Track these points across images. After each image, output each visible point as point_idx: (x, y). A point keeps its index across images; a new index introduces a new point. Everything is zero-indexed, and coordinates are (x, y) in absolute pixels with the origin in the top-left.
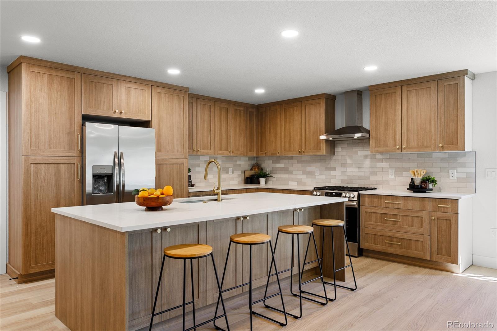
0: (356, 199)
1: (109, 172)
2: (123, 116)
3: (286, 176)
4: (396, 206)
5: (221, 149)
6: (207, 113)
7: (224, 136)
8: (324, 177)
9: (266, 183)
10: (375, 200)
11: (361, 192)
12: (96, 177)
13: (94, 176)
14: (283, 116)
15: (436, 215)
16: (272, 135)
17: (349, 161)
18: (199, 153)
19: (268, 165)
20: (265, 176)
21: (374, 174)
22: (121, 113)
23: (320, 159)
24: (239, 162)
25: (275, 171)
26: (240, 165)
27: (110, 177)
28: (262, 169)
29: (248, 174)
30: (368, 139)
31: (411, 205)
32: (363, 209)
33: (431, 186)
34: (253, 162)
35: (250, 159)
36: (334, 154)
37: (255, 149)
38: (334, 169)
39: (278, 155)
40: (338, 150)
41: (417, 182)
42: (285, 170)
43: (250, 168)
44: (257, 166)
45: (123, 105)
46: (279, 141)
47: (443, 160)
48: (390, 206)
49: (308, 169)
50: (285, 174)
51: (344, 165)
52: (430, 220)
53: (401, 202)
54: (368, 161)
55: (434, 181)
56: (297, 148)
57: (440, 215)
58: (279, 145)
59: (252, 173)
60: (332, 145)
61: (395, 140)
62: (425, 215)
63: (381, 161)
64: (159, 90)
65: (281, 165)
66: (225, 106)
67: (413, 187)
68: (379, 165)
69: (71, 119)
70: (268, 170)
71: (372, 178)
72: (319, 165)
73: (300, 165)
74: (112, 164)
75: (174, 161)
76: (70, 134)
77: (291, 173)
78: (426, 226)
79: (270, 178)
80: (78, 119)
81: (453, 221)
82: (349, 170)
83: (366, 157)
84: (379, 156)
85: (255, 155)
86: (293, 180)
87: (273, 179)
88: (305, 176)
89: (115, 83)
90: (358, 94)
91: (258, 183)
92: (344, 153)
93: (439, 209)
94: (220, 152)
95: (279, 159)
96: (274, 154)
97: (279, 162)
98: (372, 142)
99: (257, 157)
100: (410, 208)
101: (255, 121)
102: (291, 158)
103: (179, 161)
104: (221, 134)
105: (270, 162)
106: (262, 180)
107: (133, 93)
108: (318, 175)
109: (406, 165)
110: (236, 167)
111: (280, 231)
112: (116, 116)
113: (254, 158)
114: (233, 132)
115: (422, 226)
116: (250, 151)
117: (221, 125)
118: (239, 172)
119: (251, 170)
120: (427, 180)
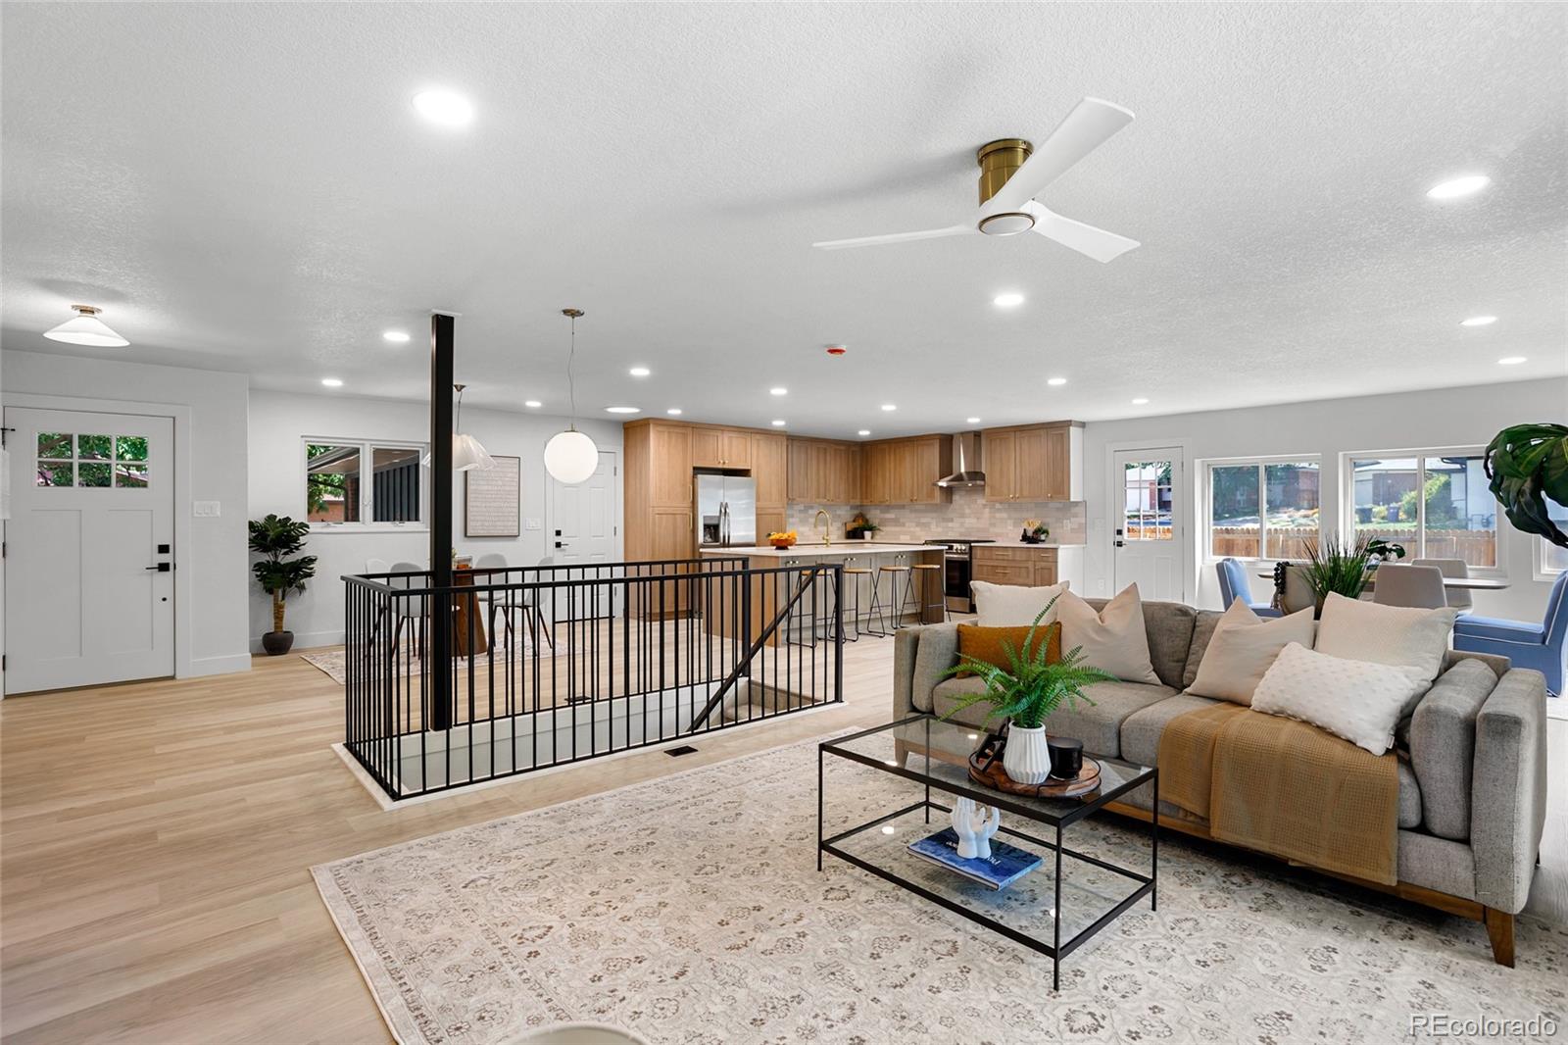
0: (967, 551)
1: (714, 522)
2: (726, 466)
3: (897, 529)
4: (1006, 558)
5: (818, 497)
6: (803, 456)
7: (822, 481)
8: (940, 530)
9: (872, 538)
10: (986, 552)
11: (973, 544)
12: (707, 527)
13: (705, 525)
14: (892, 458)
15: (1040, 564)
16: (880, 479)
17: (967, 511)
18: (795, 502)
19: (874, 516)
20: (871, 529)
21: (993, 525)
22: (724, 463)
23: (934, 508)
24: (838, 512)
25: (884, 522)
26: (839, 516)
27: (716, 527)
28: (867, 521)
29: (851, 526)
30: (984, 486)
31: (1019, 556)
32: (975, 562)
33: (1043, 537)
34: (856, 512)
35: (853, 507)
36: (951, 502)
37: (859, 497)
38: (952, 520)
39: (887, 503)
40: (956, 497)
41: (1030, 534)
42: (896, 522)
43: (852, 519)
44: (861, 516)
45: (726, 454)
46: (887, 487)
47: (1058, 509)
48: (1000, 557)
49: (923, 520)
50: (896, 526)
51: (963, 516)
52: (1035, 570)
53: (1010, 553)
54: (987, 510)
55: (1046, 532)
56: (908, 494)
57: (1043, 564)
58: (887, 491)
59: (855, 525)
60: (948, 492)
61: (1009, 489)
62: (1030, 565)
63: (999, 510)
64: (758, 437)
65: (890, 516)
66: (823, 446)
67: (1025, 538)
68: (998, 515)
69: (685, 472)
70: (875, 522)
71: (992, 530)
72: (934, 515)
73: (913, 515)
74: (718, 514)
75: (771, 511)
76: (684, 485)
77: (903, 525)
78: (1032, 576)
79: (877, 532)
80: (690, 471)
81: (1053, 569)
82: (967, 520)
83: (985, 506)
84: (998, 506)
85: (859, 503)
86: (905, 533)
87: (882, 533)
88: (918, 529)
89: (719, 434)
90: (975, 435)
91: (863, 537)
92: (962, 502)
93: (1042, 559)
94: (818, 500)
95: (889, 508)
96: (881, 502)
97: (888, 512)
98: (987, 489)
99: (861, 506)
100: (1018, 558)
101: (858, 463)
102: (903, 507)
103: (776, 511)
104: (818, 481)
105: (878, 512)
106: (868, 534)
107: (735, 442)
108: (933, 526)
109: (1025, 515)
110: (836, 517)
111: (881, 569)
112: (720, 466)
113: (856, 507)
114: (832, 477)
115: (1028, 577)
116: (853, 498)
117: (818, 470)
118: (840, 525)
119: (854, 521)
120: (1039, 531)
